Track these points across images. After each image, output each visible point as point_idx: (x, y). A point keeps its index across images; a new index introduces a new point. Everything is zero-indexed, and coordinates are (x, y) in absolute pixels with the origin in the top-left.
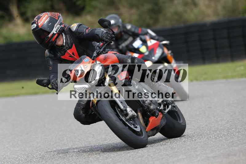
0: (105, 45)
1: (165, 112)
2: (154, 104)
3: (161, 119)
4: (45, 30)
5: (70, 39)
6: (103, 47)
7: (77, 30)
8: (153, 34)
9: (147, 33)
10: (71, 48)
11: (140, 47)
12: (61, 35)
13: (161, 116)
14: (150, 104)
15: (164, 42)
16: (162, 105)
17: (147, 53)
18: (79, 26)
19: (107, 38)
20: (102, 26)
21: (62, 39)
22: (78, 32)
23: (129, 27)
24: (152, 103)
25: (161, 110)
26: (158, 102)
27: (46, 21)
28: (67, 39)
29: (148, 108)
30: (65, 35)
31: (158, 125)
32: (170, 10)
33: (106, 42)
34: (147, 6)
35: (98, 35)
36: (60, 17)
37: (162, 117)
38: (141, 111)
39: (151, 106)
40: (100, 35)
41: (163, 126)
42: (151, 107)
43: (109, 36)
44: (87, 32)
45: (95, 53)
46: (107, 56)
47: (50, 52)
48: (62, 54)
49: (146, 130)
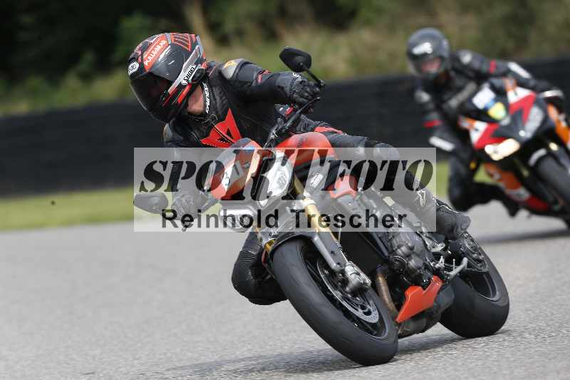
0: (298, 112)
1: (448, 275)
2: (418, 256)
3: (438, 293)
4: (161, 76)
5: (221, 98)
6: (293, 118)
7: (236, 75)
8: (524, 74)
9: (507, 73)
10: (224, 119)
11: (491, 107)
12: (199, 88)
13: (439, 284)
14: (408, 256)
15: (549, 94)
16: (442, 257)
17: (506, 122)
18: (242, 65)
19: (302, 96)
20: (289, 66)
21: (202, 98)
22: (240, 82)
23: (467, 58)
24: (414, 253)
25: (439, 269)
26: (434, 250)
27: (162, 56)
28: (215, 99)
29: (403, 264)
30: (210, 87)
31: (430, 305)
32: (553, 18)
33: (301, 105)
34: (501, 10)
35: (282, 88)
36: (196, 43)
37: (440, 286)
38: (384, 275)
39: (410, 260)
40: (287, 89)
41: (447, 310)
42: (410, 262)
43: (308, 90)
44: (259, 81)
45: (274, 132)
46: (305, 140)
47: (174, 129)
48: (203, 133)
49: (397, 320)
